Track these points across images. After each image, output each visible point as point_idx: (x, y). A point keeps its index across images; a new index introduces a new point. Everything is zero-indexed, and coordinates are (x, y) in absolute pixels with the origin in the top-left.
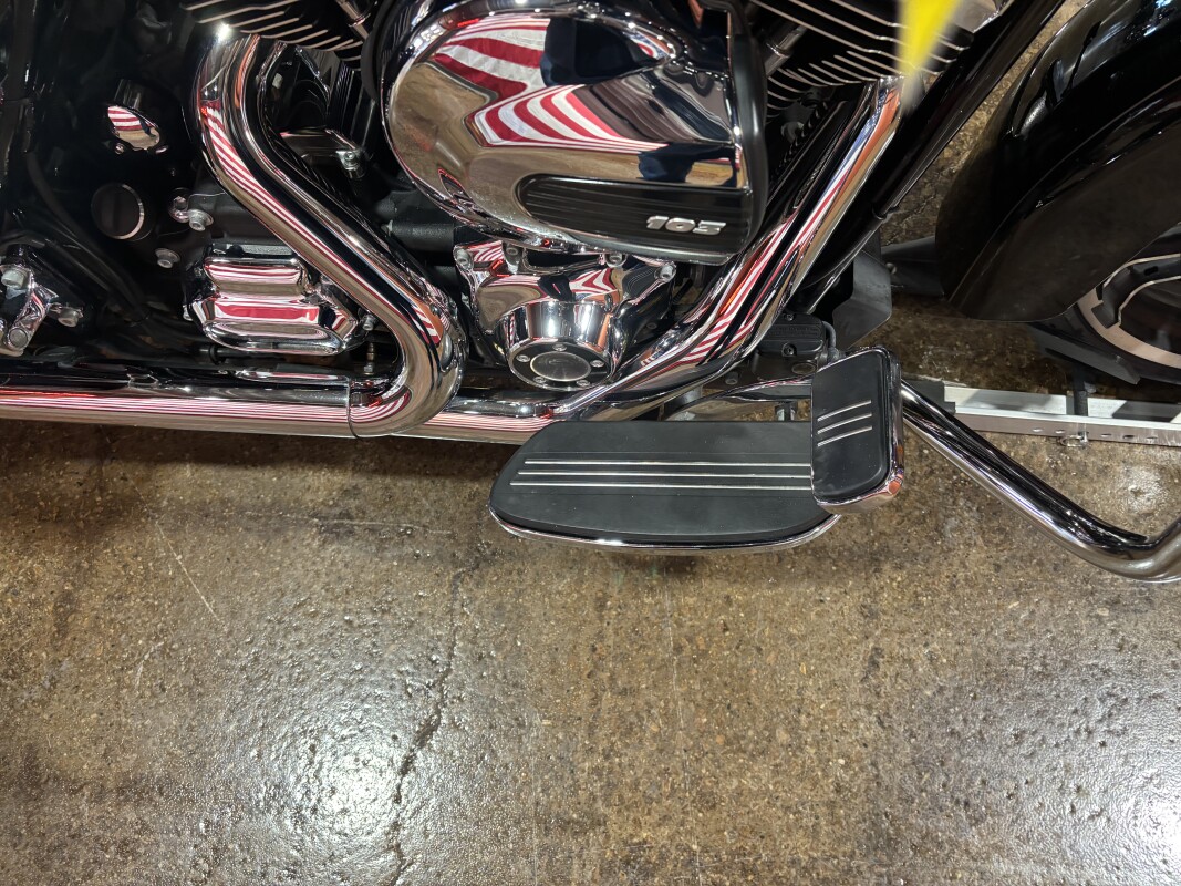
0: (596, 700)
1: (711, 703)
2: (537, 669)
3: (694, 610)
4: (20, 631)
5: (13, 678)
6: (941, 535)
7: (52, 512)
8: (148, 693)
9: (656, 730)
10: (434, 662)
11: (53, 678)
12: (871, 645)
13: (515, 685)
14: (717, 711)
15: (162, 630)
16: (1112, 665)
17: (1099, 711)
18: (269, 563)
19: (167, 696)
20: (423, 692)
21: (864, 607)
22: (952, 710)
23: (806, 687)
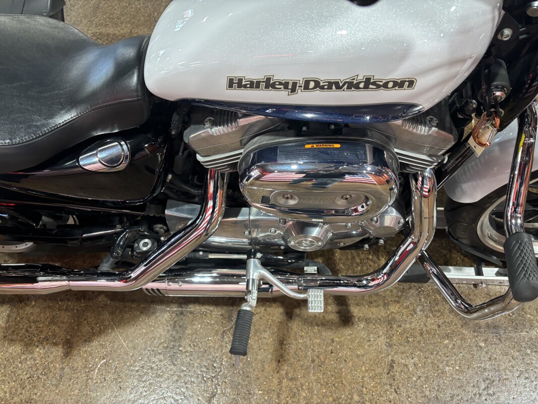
0: (280, 383)
1: (327, 383)
2: (256, 370)
3: (319, 345)
4: (48, 356)
5: (45, 375)
6: (416, 313)
7: (64, 306)
8: (99, 382)
9: (305, 395)
10: (215, 367)
11: (61, 375)
12: (390, 359)
13: (248, 377)
14: (329, 387)
15: (105, 355)
16: (487, 366)
17: (483, 386)
18: (150, 326)
19: (107, 382)
20: (210, 380)
21: (386, 342)
22: (424, 386)
23: (365, 376)
